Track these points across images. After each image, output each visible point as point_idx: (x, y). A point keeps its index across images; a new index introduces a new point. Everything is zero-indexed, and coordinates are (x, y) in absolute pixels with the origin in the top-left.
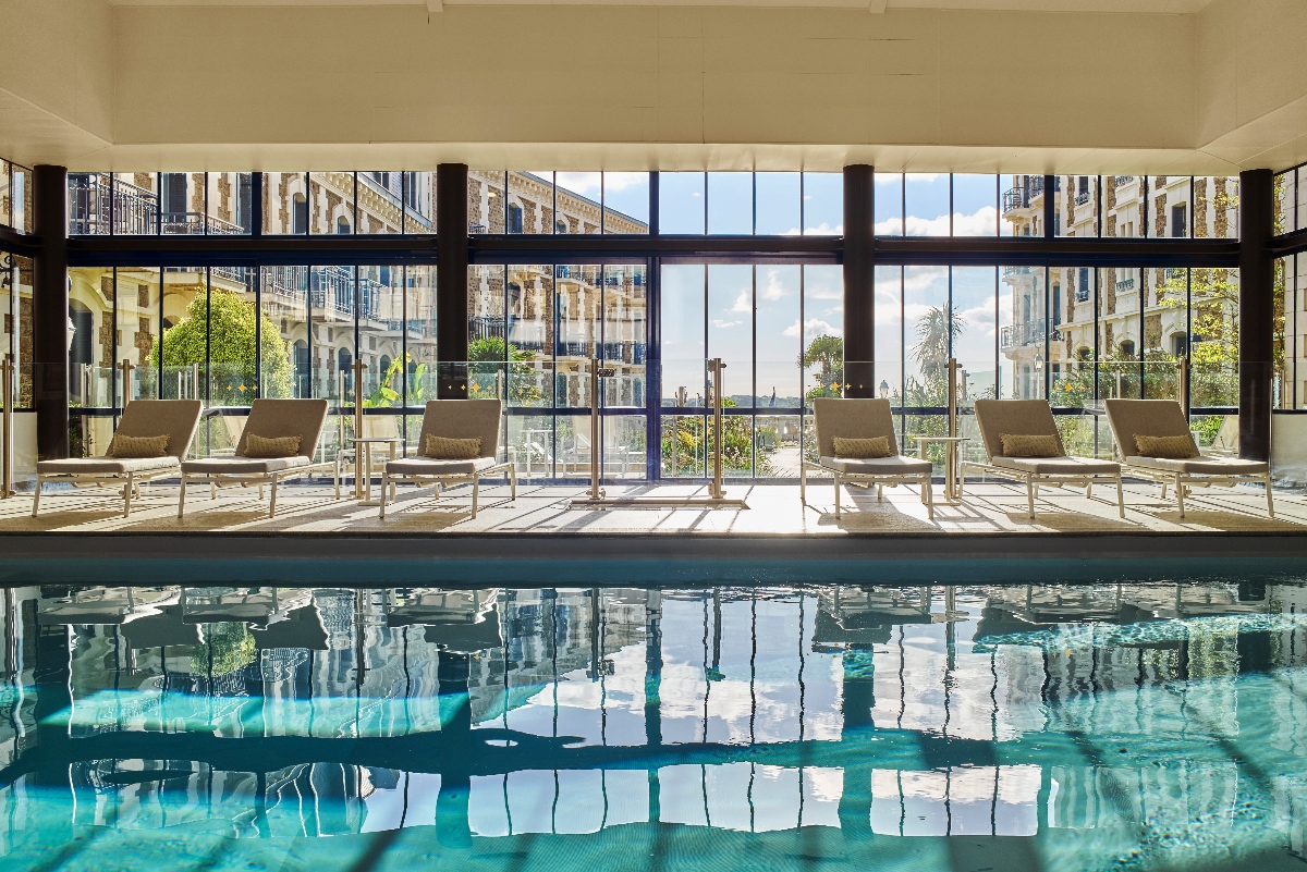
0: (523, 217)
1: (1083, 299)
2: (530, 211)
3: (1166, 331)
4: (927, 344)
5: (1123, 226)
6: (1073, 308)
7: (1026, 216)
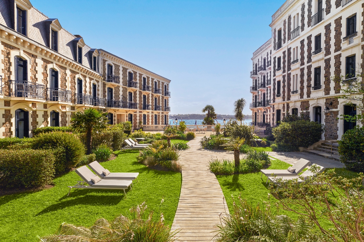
0: (133, 75)
1: (278, 95)
2: (135, 74)
3: (311, 106)
4: (237, 108)
5: (294, 76)
6: (275, 99)
7: (265, 73)
